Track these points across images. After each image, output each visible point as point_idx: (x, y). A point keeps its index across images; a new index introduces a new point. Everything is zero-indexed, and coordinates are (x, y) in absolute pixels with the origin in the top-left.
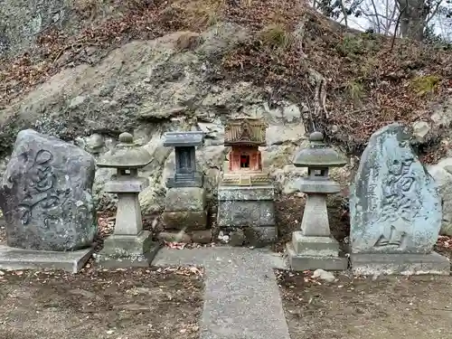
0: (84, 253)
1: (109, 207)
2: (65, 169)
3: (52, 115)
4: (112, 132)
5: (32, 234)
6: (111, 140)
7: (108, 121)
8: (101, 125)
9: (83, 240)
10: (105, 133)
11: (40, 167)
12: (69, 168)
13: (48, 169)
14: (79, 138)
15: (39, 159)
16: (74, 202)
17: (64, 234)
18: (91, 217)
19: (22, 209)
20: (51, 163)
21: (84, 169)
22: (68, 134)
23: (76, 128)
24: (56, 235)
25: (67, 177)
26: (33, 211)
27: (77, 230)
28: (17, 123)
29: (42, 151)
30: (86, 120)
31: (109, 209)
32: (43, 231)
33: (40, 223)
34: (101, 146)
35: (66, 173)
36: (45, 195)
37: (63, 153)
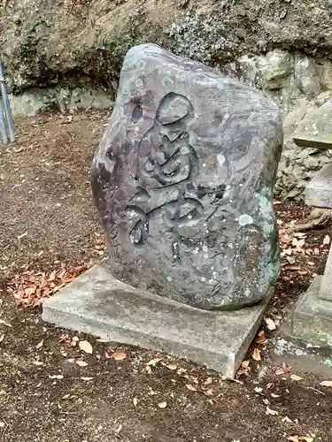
0: (249, 319)
1: (292, 194)
2: (218, 140)
3: (199, 12)
4: (310, 46)
5: (148, 265)
6: (306, 63)
7: (306, 23)
8: (291, 32)
9: (247, 293)
10: (296, 49)
11: (165, 131)
12: (227, 138)
13: (182, 136)
14: (245, 59)
15: (164, 113)
16: (232, 216)
17: (209, 276)
18: (268, 247)
19: (132, 214)
20: (189, 123)
21: (259, 145)
22: (227, 49)
23: (242, 39)
24: (194, 277)
25: (221, 159)
26: (151, 223)
27: (237, 272)
28: (141, 28)
29: (171, 95)
30: (261, 21)
31: (291, 199)
32: (169, 265)
33: (164, 248)
34: (286, 76)
35: (219, 149)
36: (174, 195)
37: (215, 104)
